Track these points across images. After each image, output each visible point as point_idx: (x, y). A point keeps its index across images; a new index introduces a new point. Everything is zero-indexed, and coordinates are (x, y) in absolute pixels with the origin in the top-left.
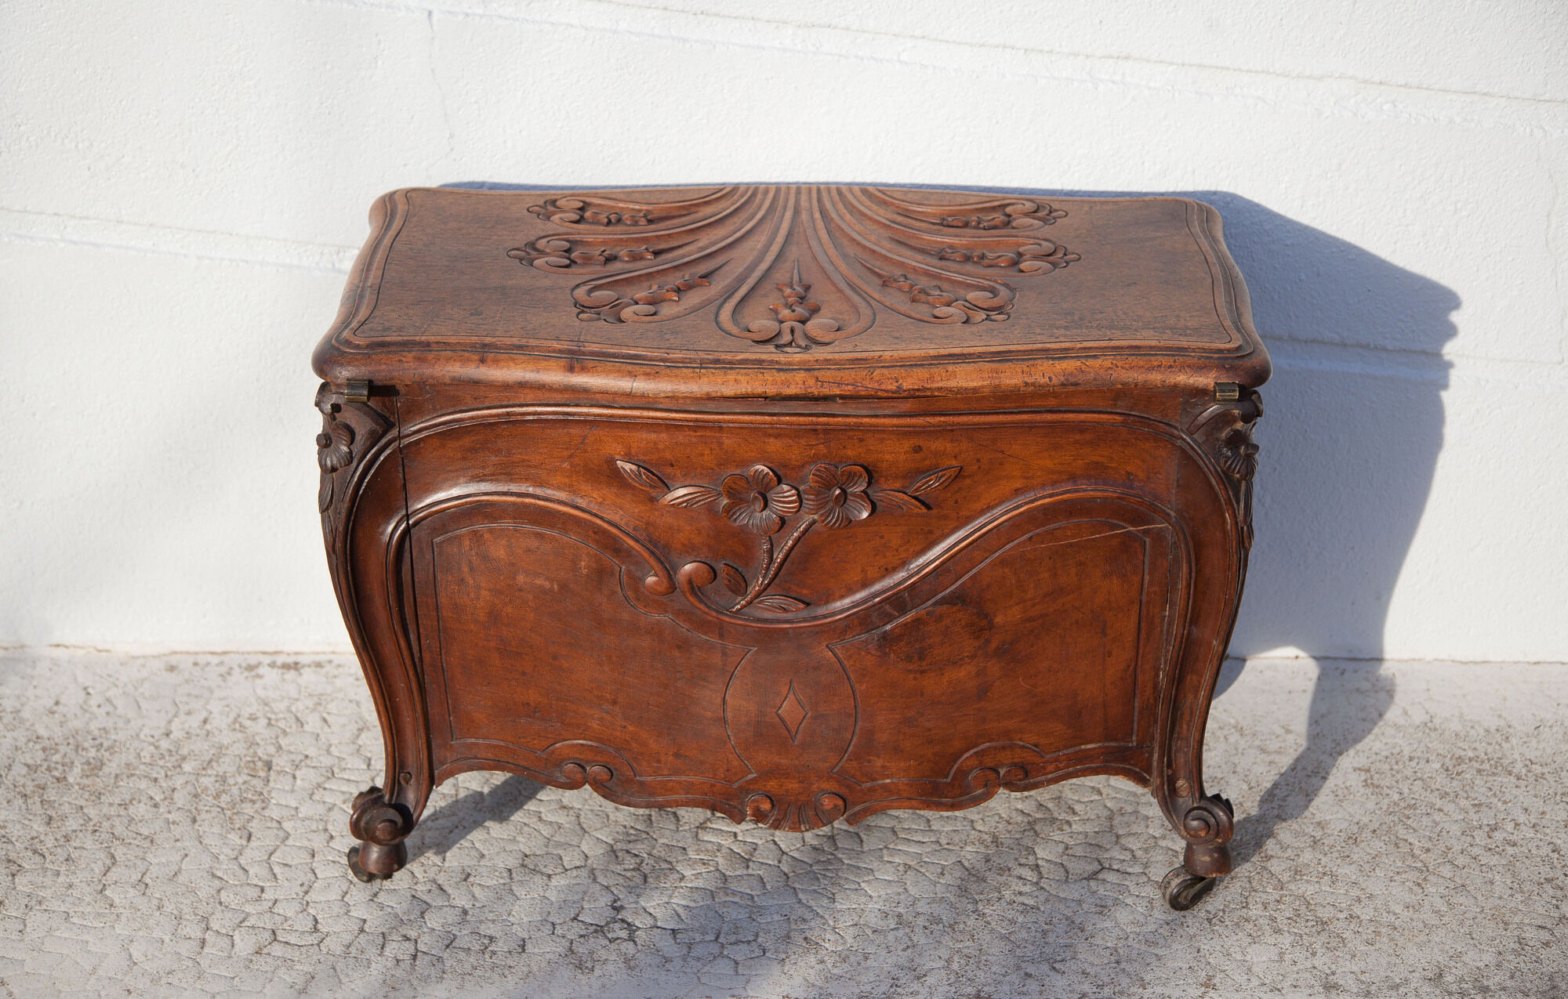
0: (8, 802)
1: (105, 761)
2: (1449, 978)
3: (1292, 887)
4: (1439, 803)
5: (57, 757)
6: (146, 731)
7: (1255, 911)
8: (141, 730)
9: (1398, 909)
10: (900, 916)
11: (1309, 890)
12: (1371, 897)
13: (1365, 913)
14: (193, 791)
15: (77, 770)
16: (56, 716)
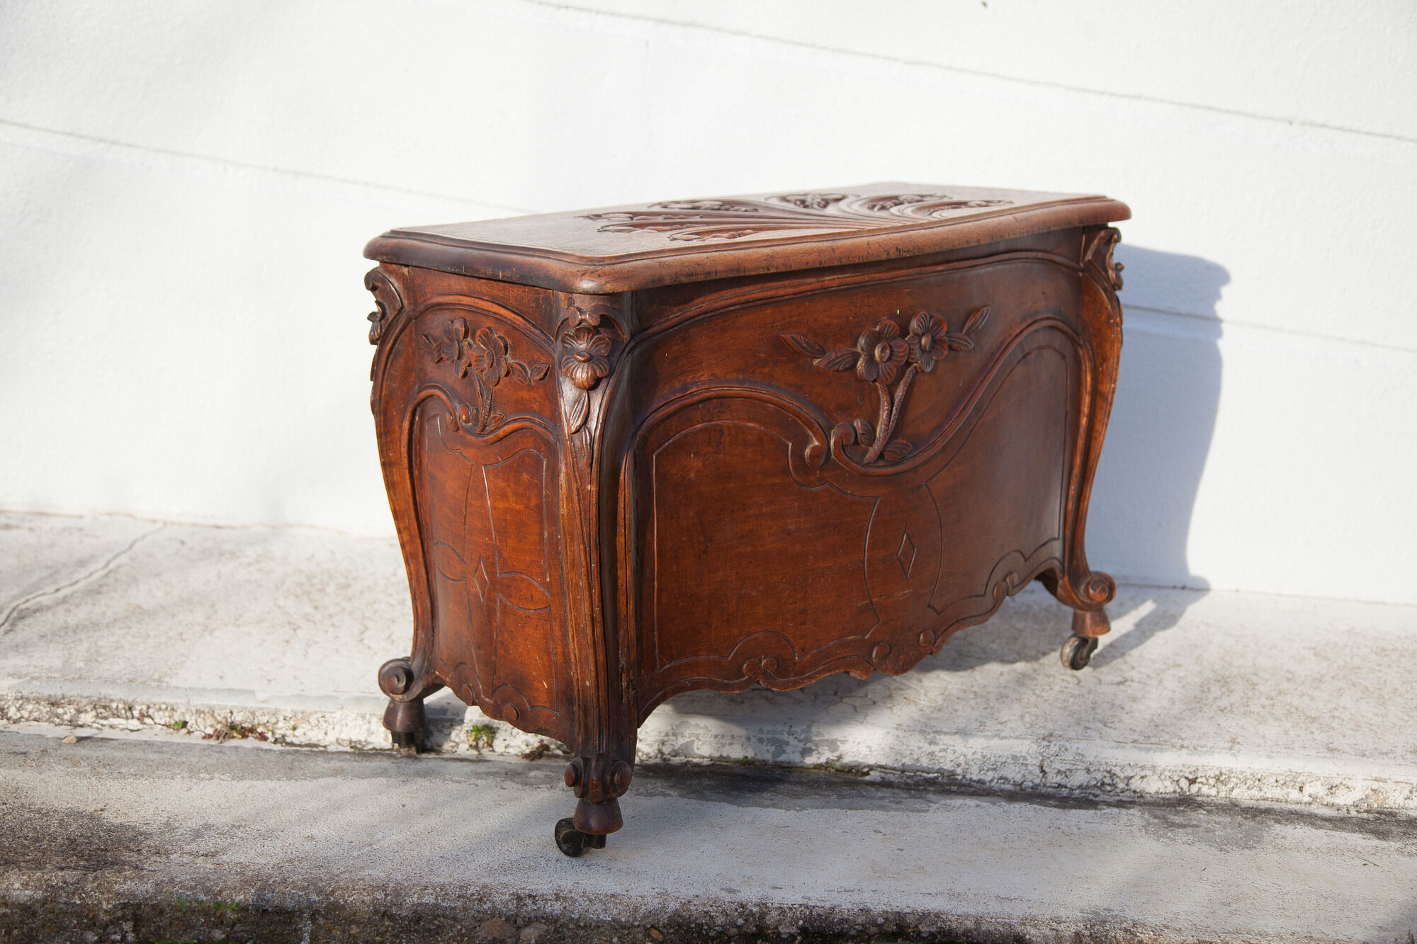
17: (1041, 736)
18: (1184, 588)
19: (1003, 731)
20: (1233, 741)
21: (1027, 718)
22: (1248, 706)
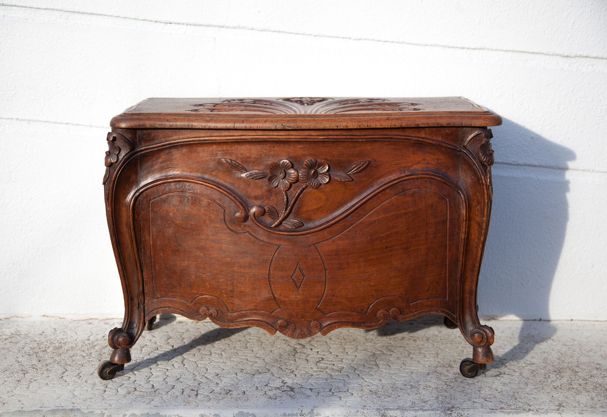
0: (23, 356)
1: (63, 346)
3: (591, 379)
5: (43, 345)
6: (79, 339)
7: (575, 386)
8: (77, 339)
11: (599, 381)
14: (99, 353)
15: (51, 349)
16: (43, 335)
19: (425, 406)
20: (560, 405)
21: (440, 399)
22: (571, 385)
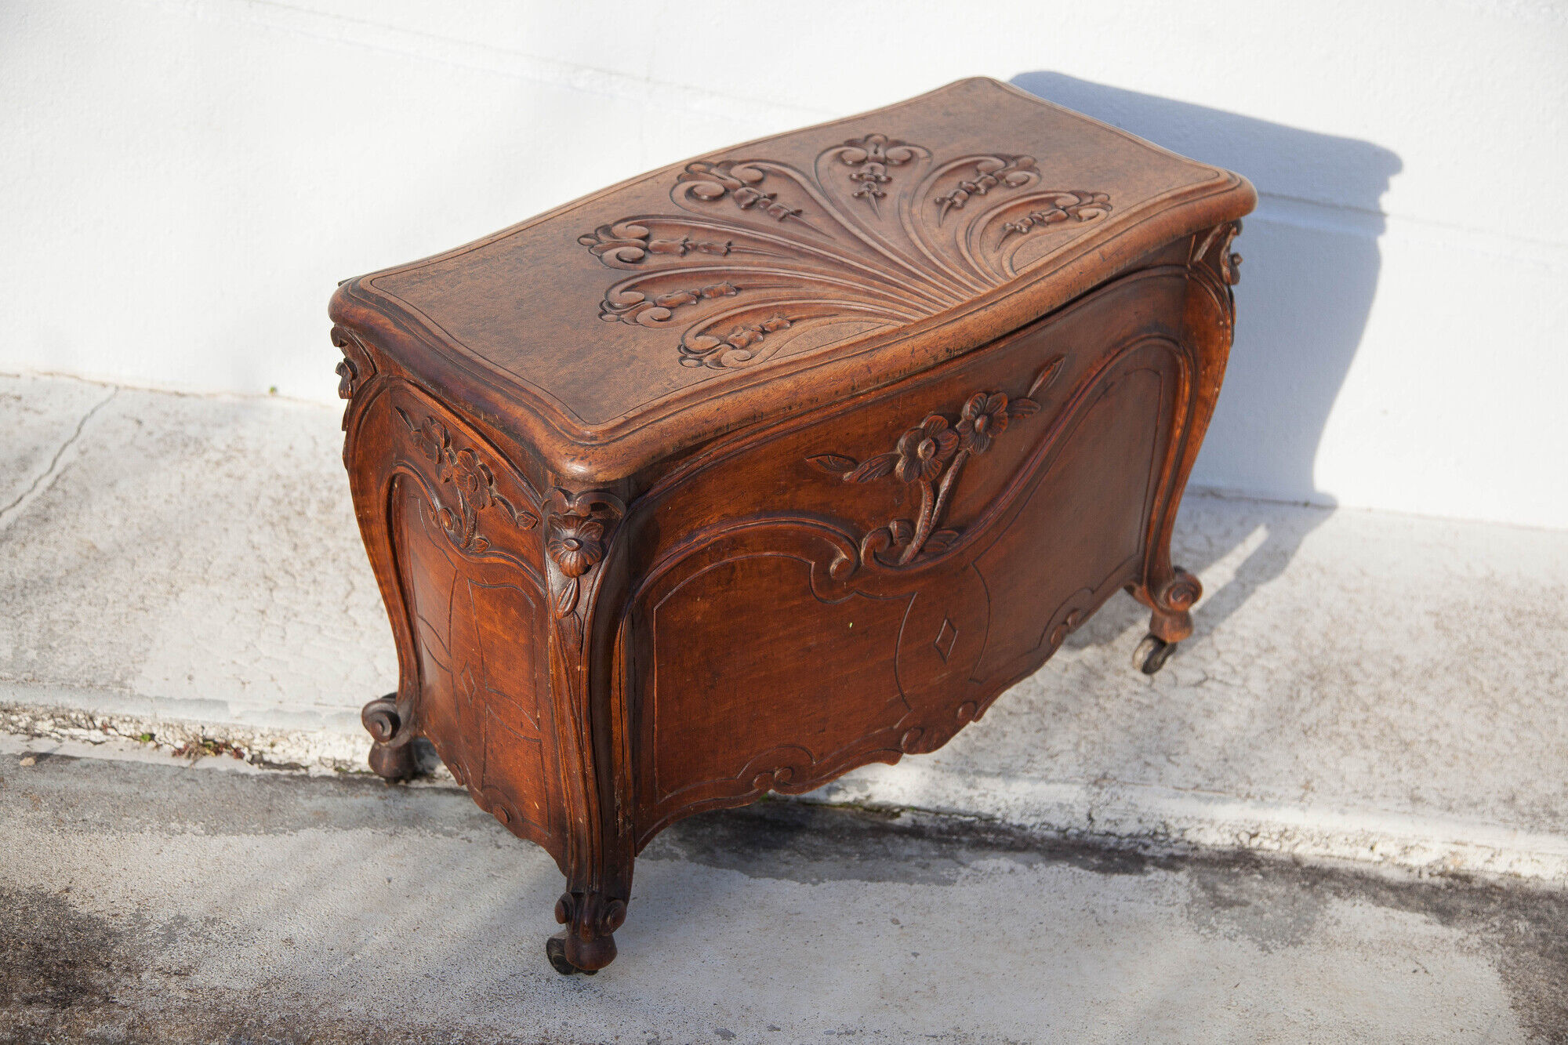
0: (260, 527)
2: (1521, 802)
3: (1377, 709)
4: (1503, 649)
5: (295, 494)
7: (1345, 728)
9: (1473, 738)
10: (1031, 702)
11: (1393, 714)
12: (1447, 725)
13: (1444, 739)
17: (1093, 779)
18: (1306, 504)
21: (1083, 747)
